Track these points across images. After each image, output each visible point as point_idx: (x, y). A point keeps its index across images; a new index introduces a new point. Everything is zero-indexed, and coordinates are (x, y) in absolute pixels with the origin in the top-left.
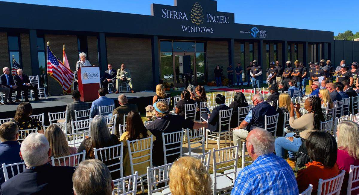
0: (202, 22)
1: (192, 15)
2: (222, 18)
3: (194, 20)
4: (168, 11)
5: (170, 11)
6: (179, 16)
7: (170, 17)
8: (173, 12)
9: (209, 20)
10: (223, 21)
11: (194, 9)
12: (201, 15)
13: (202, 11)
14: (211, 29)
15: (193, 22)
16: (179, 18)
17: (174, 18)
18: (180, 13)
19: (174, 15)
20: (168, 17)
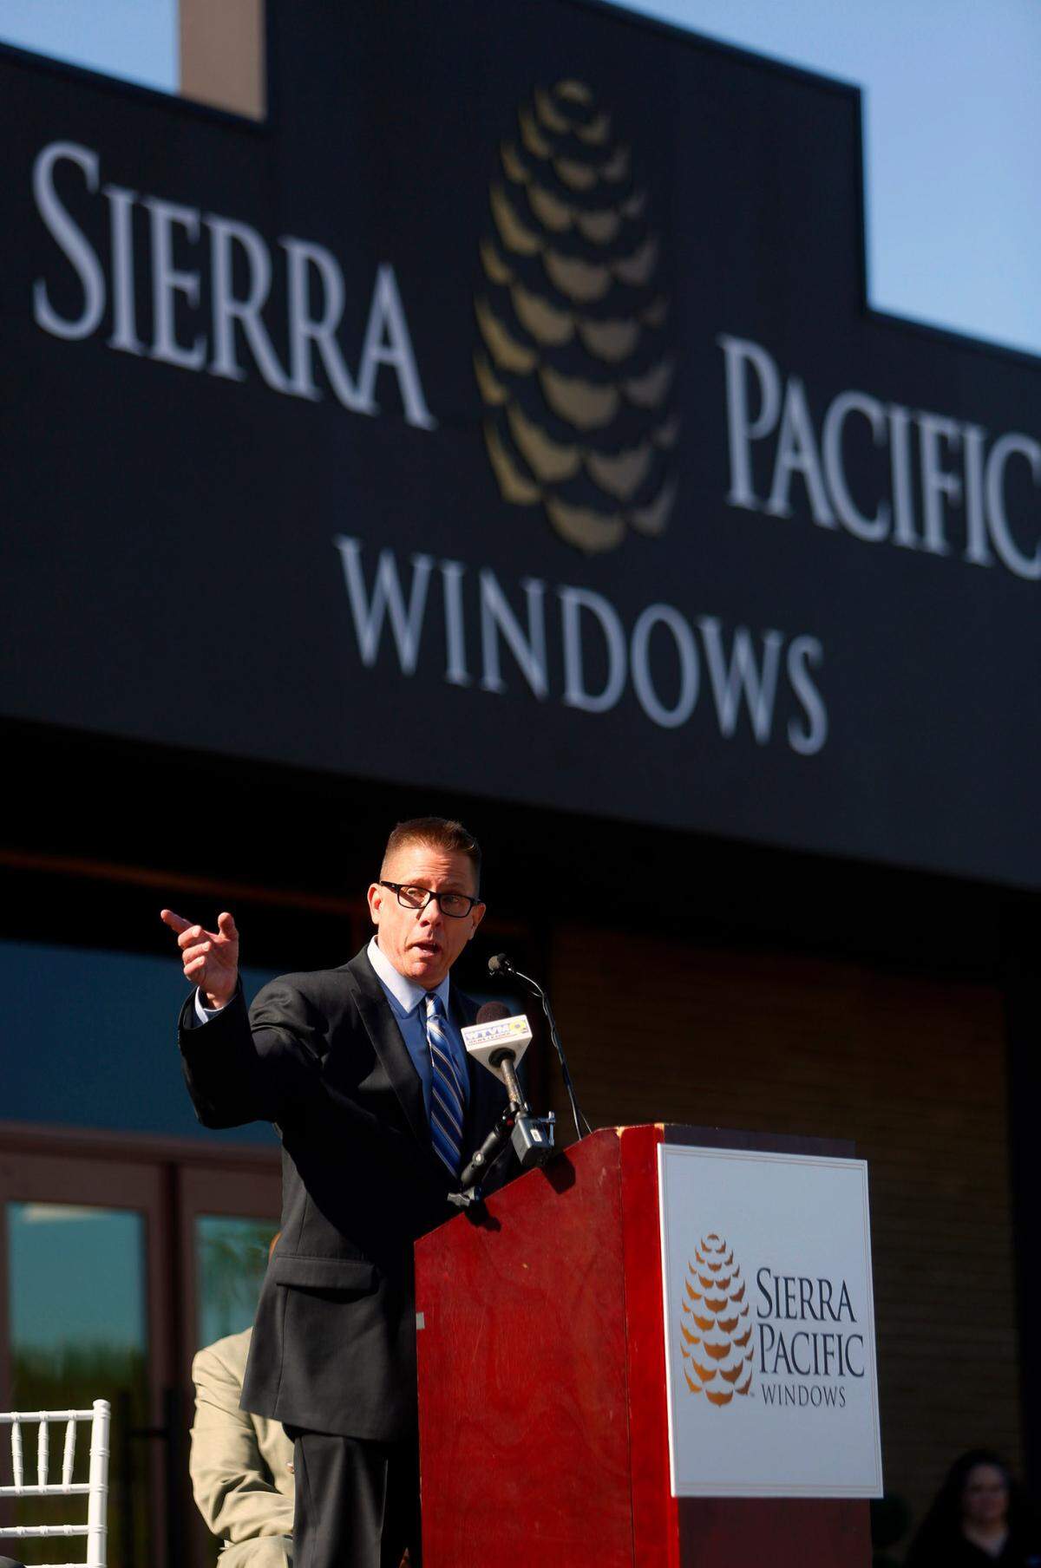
0: (645, 496)
1: (494, 332)
2: (952, 460)
3: (532, 440)
4: (121, 202)
5: (163, 214)
6: (301, 327)
7: (165, 347)
8: (206, 234)
9: (762, 482)
10: (955, 515)
11: (531, 220)
12: (637, 363)
13: (637, 268)
14: (784, 653)
15: (517, 489)
16: (302, 384)
17: (225, 364)
18: (313, 271)
19: (224, 307)
20: (125, 337)
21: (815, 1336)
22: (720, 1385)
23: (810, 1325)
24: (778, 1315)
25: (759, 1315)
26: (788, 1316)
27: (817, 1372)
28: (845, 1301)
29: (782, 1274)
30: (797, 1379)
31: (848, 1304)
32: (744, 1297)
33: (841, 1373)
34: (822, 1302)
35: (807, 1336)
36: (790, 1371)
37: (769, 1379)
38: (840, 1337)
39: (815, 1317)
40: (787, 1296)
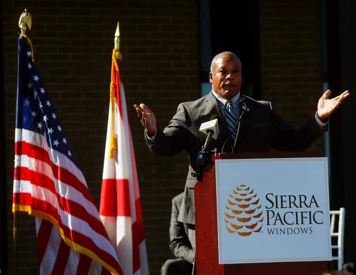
21: (297, 213)
22: (245, 230)
23: (294, 209)
24: (277, 207)
25: (266, 208)
26: (282, 207)
27: (297, 223)
28: (313, 201)
29: (279, 194)
30: (286, 226)
31: (315, 202)
32: (258, 203)
33: (311, 223)
34: (301, 202)
35: (292, 213)
36: (282, 224)
37: (271, 227)
38: (310, 213)
39: (297, 207)
40: (282, 201)
